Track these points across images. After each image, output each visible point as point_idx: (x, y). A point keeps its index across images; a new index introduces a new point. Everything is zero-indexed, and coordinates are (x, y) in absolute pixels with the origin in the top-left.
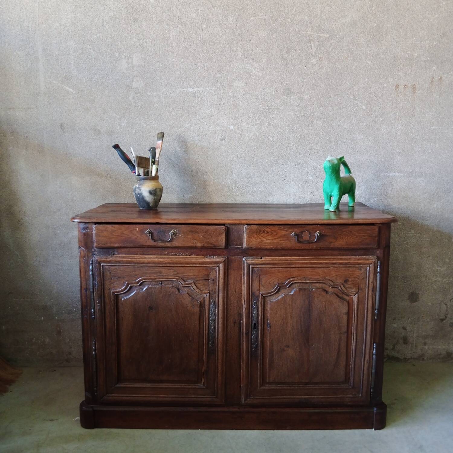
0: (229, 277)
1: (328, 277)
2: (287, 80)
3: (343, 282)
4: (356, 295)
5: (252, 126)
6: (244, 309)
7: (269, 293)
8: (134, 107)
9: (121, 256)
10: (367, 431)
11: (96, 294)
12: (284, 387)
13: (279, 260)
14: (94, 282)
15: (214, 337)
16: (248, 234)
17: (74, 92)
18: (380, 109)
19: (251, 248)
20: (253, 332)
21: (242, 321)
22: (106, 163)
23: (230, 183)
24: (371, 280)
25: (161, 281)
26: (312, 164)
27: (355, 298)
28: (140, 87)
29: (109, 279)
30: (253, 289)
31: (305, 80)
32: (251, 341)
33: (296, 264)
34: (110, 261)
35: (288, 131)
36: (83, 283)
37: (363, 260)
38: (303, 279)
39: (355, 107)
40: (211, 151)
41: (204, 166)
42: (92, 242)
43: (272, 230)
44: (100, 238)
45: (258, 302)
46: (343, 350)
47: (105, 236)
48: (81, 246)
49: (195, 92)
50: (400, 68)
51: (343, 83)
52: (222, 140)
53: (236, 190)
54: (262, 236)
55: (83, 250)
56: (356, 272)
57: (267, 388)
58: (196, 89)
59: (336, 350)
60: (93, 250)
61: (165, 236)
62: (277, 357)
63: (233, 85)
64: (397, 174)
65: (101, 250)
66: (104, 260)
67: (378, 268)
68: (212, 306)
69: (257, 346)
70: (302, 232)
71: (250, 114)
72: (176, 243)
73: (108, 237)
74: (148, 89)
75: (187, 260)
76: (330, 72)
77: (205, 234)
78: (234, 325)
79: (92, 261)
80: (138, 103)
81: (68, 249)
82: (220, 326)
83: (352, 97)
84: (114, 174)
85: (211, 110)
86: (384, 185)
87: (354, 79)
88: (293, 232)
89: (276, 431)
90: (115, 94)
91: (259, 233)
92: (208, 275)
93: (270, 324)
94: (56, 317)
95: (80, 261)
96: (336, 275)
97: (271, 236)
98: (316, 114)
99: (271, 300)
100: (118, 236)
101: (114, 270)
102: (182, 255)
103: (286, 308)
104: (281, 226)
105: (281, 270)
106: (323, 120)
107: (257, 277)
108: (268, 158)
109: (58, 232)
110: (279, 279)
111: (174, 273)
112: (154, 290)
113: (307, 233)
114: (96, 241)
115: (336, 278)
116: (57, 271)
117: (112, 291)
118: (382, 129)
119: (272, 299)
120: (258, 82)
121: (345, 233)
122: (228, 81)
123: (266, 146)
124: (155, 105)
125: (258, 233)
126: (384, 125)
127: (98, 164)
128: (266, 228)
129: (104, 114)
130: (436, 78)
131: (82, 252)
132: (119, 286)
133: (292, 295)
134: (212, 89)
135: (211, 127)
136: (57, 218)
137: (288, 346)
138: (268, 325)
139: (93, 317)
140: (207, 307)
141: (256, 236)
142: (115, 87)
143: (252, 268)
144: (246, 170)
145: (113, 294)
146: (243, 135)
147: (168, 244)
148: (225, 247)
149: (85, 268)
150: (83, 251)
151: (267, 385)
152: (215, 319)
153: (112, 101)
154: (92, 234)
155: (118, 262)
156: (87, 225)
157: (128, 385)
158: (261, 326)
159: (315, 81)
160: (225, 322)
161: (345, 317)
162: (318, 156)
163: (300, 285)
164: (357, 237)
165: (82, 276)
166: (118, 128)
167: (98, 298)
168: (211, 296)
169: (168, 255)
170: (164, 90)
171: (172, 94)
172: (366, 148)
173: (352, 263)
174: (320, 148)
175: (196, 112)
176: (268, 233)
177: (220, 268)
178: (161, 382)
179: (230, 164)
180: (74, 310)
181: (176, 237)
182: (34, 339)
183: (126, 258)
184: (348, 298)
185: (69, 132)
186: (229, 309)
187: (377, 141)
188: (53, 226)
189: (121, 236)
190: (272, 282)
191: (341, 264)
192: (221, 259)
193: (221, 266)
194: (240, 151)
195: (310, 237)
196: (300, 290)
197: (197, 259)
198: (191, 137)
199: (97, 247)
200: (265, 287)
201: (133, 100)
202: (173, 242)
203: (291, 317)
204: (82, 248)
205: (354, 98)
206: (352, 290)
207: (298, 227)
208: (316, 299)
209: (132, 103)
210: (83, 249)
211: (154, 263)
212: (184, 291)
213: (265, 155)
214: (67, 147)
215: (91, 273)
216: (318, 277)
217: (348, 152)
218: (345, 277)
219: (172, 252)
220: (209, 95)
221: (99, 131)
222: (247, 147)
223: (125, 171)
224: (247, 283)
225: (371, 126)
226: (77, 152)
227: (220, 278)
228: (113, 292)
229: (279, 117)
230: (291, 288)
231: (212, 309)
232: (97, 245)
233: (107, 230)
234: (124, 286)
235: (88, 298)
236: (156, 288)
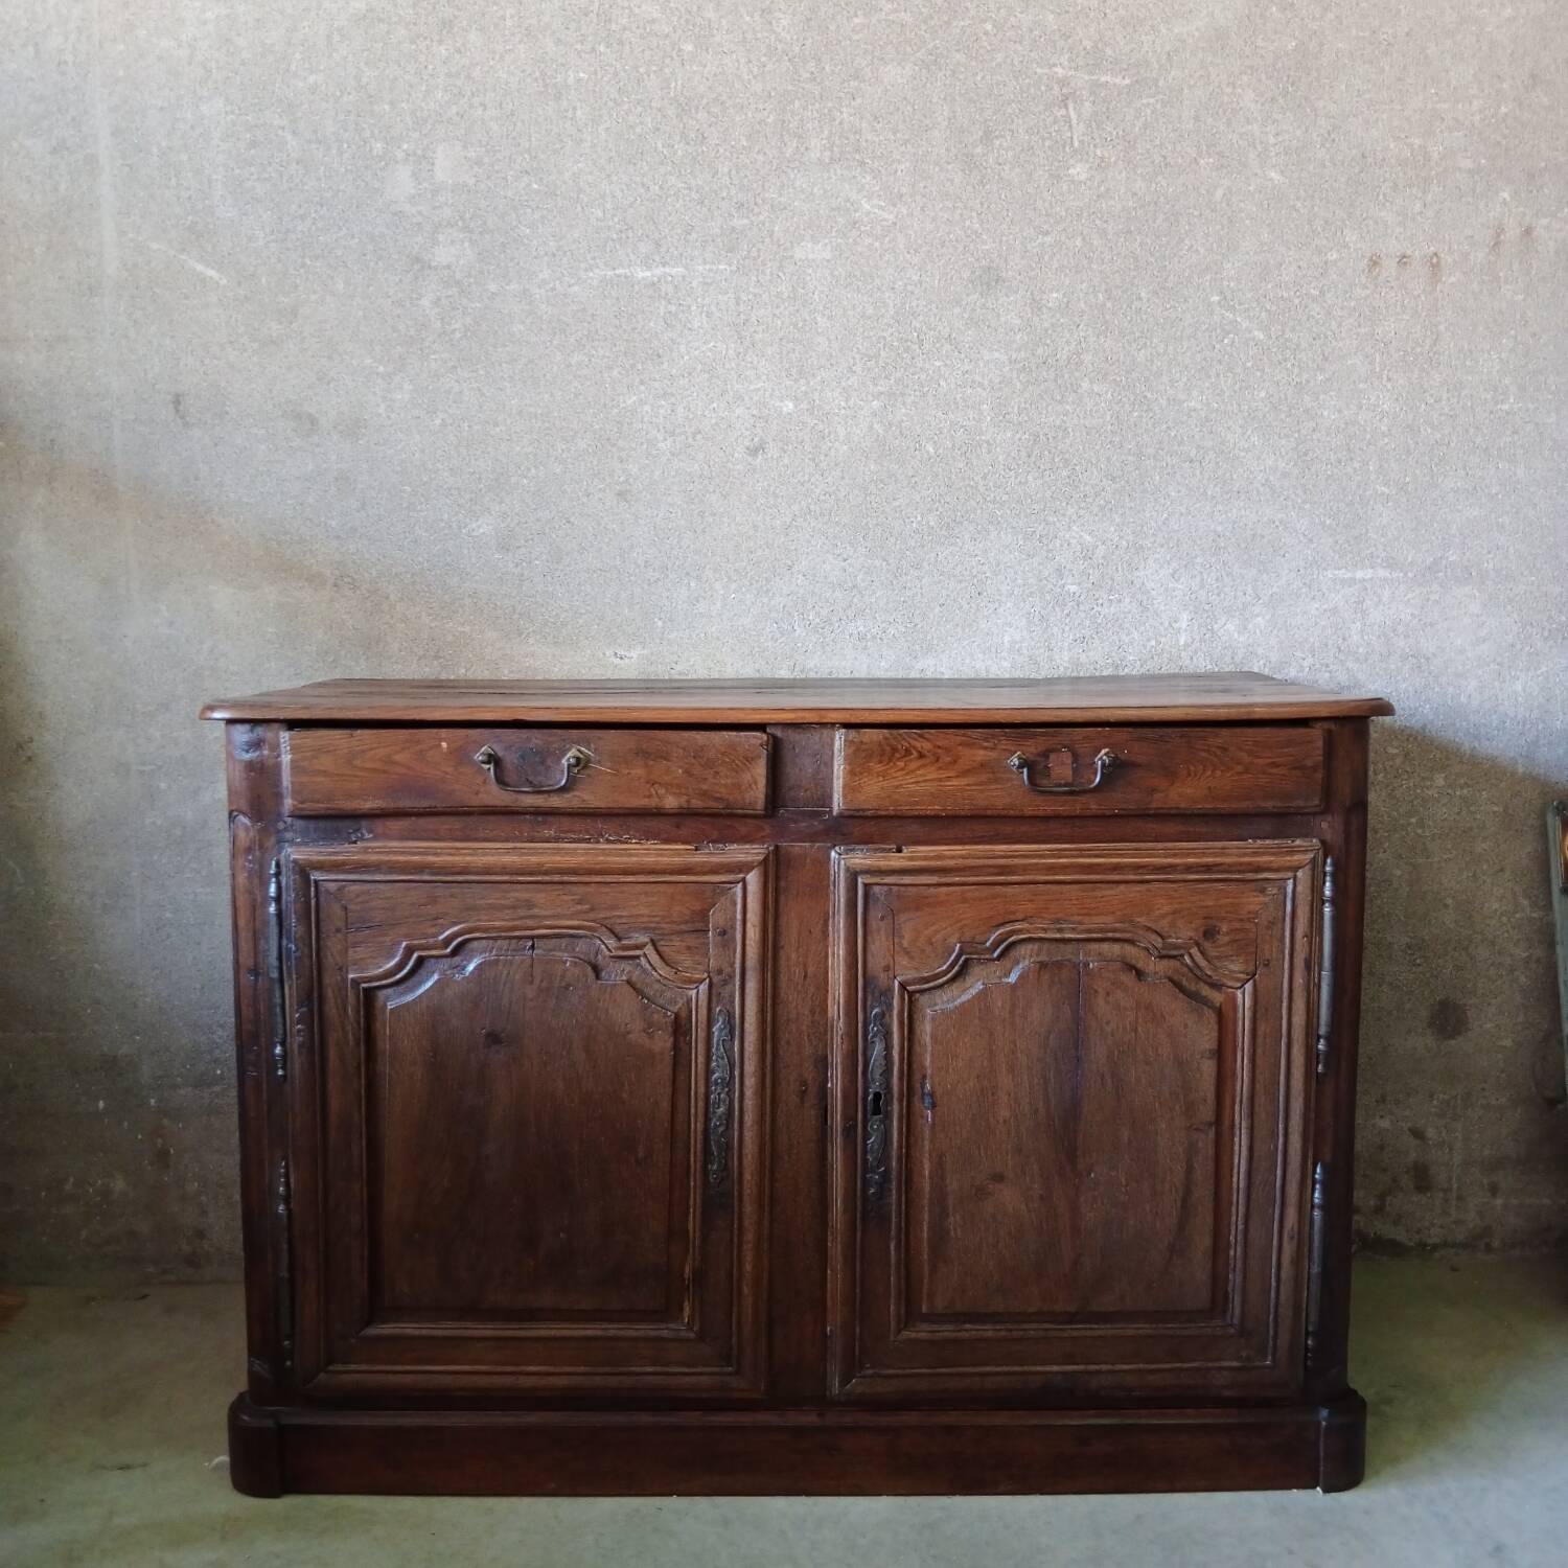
0: (783, 920)
1: (1142, 920)
2: (984, 237)
3: (1201, 935)
4: (1246, 986)
5: (861, 403)
6: (837, 1040)
7: (927, 980)
8: (440, 336)
9: (385, 847)
10: (1296, 1496)
11: (290, 987)
12: (988, 1331)
13: (963, 857)
14: (285, 942)
15: (728, 1147)
16: (849, 760)
17: (224, 282)
18: (1314, 339)
19: (861, 813)
20: (871, 1126)
21: (829, 1085)
22: (338, 537)
23: (784, 607)
24: (1301, 929)
25: (532, 938)
26: (1075, 538)
27: (1244, 998)
28: (461, 262)
30: (869, 965)
31: (1048, 239)
32: (865, 1161)
33: (1025, 869)
34: (344, 863)
35: (989, 418)
36: (245, 946)
37: (1274, 854)
38: (1052, 926)
39: (1229, 333)
40: (714, 491)
41: (689, 546)
42: (278, 796)
43: (939, 747)
44: (305, 779)
45: (887, 1015)
46: (1203, 1192)
47: (325, 773)
48: (236, 811)
49: (655, 279)
50: (1384, 194)
51: (1181, 250)
52: (754, 452)
53: (804, 634)
54: (903, 769)
55: (246, 824)
56: (1245, 900)
57: (922, 1335)
58: (659, 271)
59: (1177, 1191)
60: (281, 826)
61: (548, 768)
62: (958, 1217)
63: (792, 257)
64: (1382, 573)
65: (312, 825)
66: (318, 862)
67: (1324, 883)
68: (721, 1030)
69: (886, 1176)
70: (1046, 754)
71: (854, 358)
72: (587, 796)
73: (337, 775)
74: (489, 272)
75: (625, 859)
76: (1135, 208)
77: (693, 761)
78: (802, 1099)
79: (278, 865)
80: (454, 321)
82: (749, 1103)
83: (1216, 298)
84: (366, 574)
85: (712, 344)
86: (1335, 610)
87: (1222, 233)
88: (1016, 752)
89: (958, 1500)
90: (371, 288)
91: (890, 760)
92: (703, 915)
93: (932, 1095)
94: (153, 1101)
95: (233, 868)
96: (1174, 913)
97: (933, 768)
98: (1087, 358)
99: (935, 1005)
100: (375, 770)
101: (358, 896)
102: (608, 841)
103: (991, 1034)
104: (969, 732)
105: (971, 892)
106: (1115, 380)
107: (883, 918)
108: (919, 518)
109: (163, 786)
110: (965, 925)
111: (579, 907)
112: (505, 972)
113: (1067, 758)
114: (292, 791)
115: (1173, 925)
117: (351, 976)
118: (1326, 413)
119: (939, 1001)
120: (882, 243)
121: (1204, 754)
122: (775, 240)
123: (910, 474)
124: (515, 329)
125: (886, 758)
126: (1331, 397)
127: (308, 538)
128: (916, 740)
129: (330, 358)
130: (1512, 232)
131: (242, 834)
132: (374, 958)
133: (1014, 987)
134: (717, 269)
135: (715, 405)
136: (158, 734)
137: (999, 1178)
138: (928, 1100)
139: (280, 1072)
140: (702, 1034)
141: (879, 768)
142: (372, 264)
143: (866, 885)
144: (840, 558)
145: (352, 988)
146: (830, 433)
147: (556, 801)
148: (766, 809)
149: (250, 892)
150: (247, 829)
151: (925, 1326)
152: (732, 1076)
153: (361, 313)
154: (278, 766)
155: (373, 866)
156: (260, 731)
157: (410, 1329)
158: (901, 1101)
159: (1084, 239)
160: (768, 1091)
161: (1209, 1067)
162: (1096, 510)
163: (1040, 950)
164: (1247, 771)
165: (242, 923)
166: (381, 410)
167: (300, 1004)
168: (714, 991)
169: (557, 840)
170: (546, 274)
171: (576, 288)
172: (1266, 480)
173: (1230, 865)
174: (1104, 480)
175: (661, 351)
176: (921, 756)
177: (749, 888)
178: (531, 1315)
179: (782, 539)
181: (588, 772)
182: (72, 1180)
183: (402, 853)
184: (1217, 997)
185: (206, 423)
186: (783, 1043)
187: (1306, 454)
188: (143, 764)
189: (384, 772)
190: (939, 936)
191: (1189, 869)
192: (753, 852)
193: (753, 879)
194: (818, 491)
195: (1075, 771)
196: (1040, 968)
197: (661, 855)
198: (642, 444)
199: (297, 813)
200: (911, 958)
201: (437, 310)
202: (576, 793)
203: (1012, 1069)
204: (242, 818)
205: (1223, 302)
206: (1233, 967)
207: (1035, 736)
208: (1100, 1000)
209: (432, 319)
210: (247, 821)
211: (504, 870)
212: (617, 973)
213: (908, 504)
214: (197, 479)
215: (272, 909)
216: (1109, 919)
217: (1205, 493)
218: (1205, 918)
219: (574, 832)
220: (707, 291)
221: (313, 421)
222: (843, 478)
223: (405, 563)
224: (847, 941)
225: (1286, 399)
226: (232, 495)
227: (749, 925)
228: (352, 979)
229: (959, 368)
230: (1007, 962)
231: (718, 1041)
232: (294, 806)
233: (332, 748)
234: (393, 957)
235: (262, 1003)
236: (511, 962)
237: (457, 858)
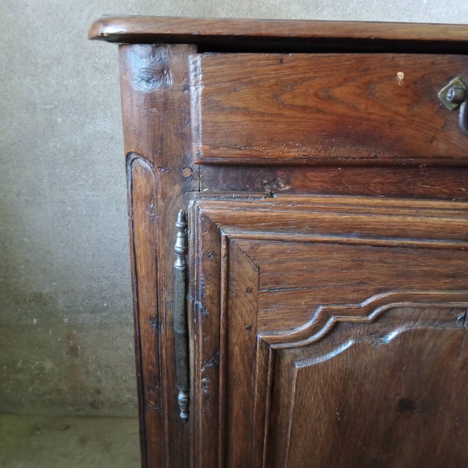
9: (308, 202)
11: (196, 342)
14: (190, 297)
29: (249, 290)
34: (260, 220)
36: (146, 295)
42: (185, 138)
48: (136, 153)
55: (146, 169)
60: (187, 173)
65: (221, 173)
66: (232, 217)
73: (260, 114)
79: (185, 218)
81: (86, 166)
94: (66, 320)
95: (131, 214)
100: (304, 109)
101: (273, 256)
109: (59, 120)
112: (431, 344)
114: (204, 132)
116: (62, 217)
117: (260, 336)
131: (141, 181)
132: (287, 320)
136: (54, 82)
139: (182, 415)
145: (261, 348)
149: (152, 243)
150: (147, 175)
154: (187, 101)
155: (293, 224)
165: (142, 272)
167: (207, 359)
180: (105, 305)
183: (328, 210)
189: (319, 111)
199: (208, 160)
204: (141, 161)
210: (146, 165)
215: (178, 263)
228: (262, 340)
232: (205, 151)
233: (254, 78)
234: (308, 320)
235: (164, 351)
236: (440, 334)
237: (396, 219)
